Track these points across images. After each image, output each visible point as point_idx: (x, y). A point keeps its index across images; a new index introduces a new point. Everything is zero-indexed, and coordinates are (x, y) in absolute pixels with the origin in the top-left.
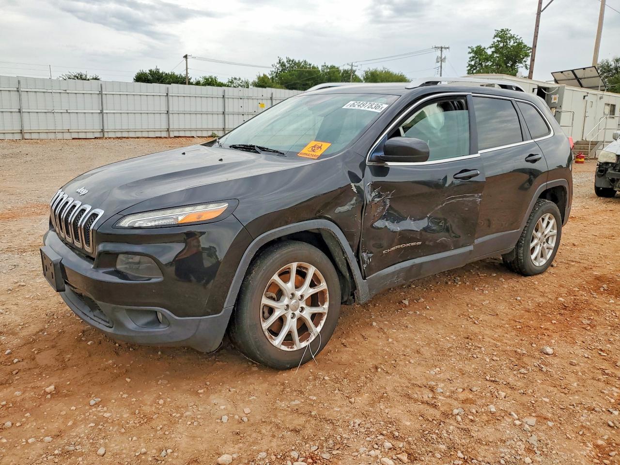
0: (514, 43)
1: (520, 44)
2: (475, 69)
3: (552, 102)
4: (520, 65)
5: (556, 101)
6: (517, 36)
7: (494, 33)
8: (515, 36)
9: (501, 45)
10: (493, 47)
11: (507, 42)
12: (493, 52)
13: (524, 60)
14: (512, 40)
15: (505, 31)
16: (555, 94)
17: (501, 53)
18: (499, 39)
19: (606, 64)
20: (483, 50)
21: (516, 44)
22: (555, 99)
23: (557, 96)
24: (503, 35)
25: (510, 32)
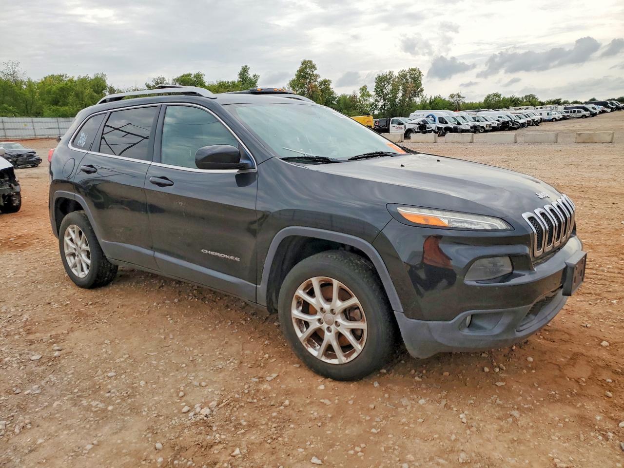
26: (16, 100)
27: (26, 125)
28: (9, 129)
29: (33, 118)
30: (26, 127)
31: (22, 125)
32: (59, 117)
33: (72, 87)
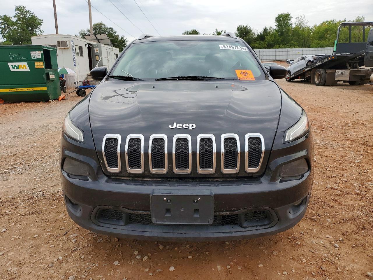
0: (30, 16)
1: (33, 17)
2: (5, 31)
3: (96, 52)
4: (37, 30)
5: (98, 52)
6: (31, 11)
7: (15, 8)
8: (30, 11)
9: (21, 16)
10: (16, 17)
11: (24, 14)
12: (17, 20)
13: (38, 27)
14: (28, 14)
15: (22, 7)
16: (96, 47)
17: (22, 21)
18: (19, 12)
19: (84, 33)
20: (9, 19)
21: (31, 16)
22: (97, 50)
23: (98, 49)
24: (21, 10)
25: (26, 8)
26: (299, 38)
27: (298, 53)
28: (290, 55)
29: (303, 49)
30: (299, 54)
31: (296, 53)
32: (319, 47)
33: (333, 27)
